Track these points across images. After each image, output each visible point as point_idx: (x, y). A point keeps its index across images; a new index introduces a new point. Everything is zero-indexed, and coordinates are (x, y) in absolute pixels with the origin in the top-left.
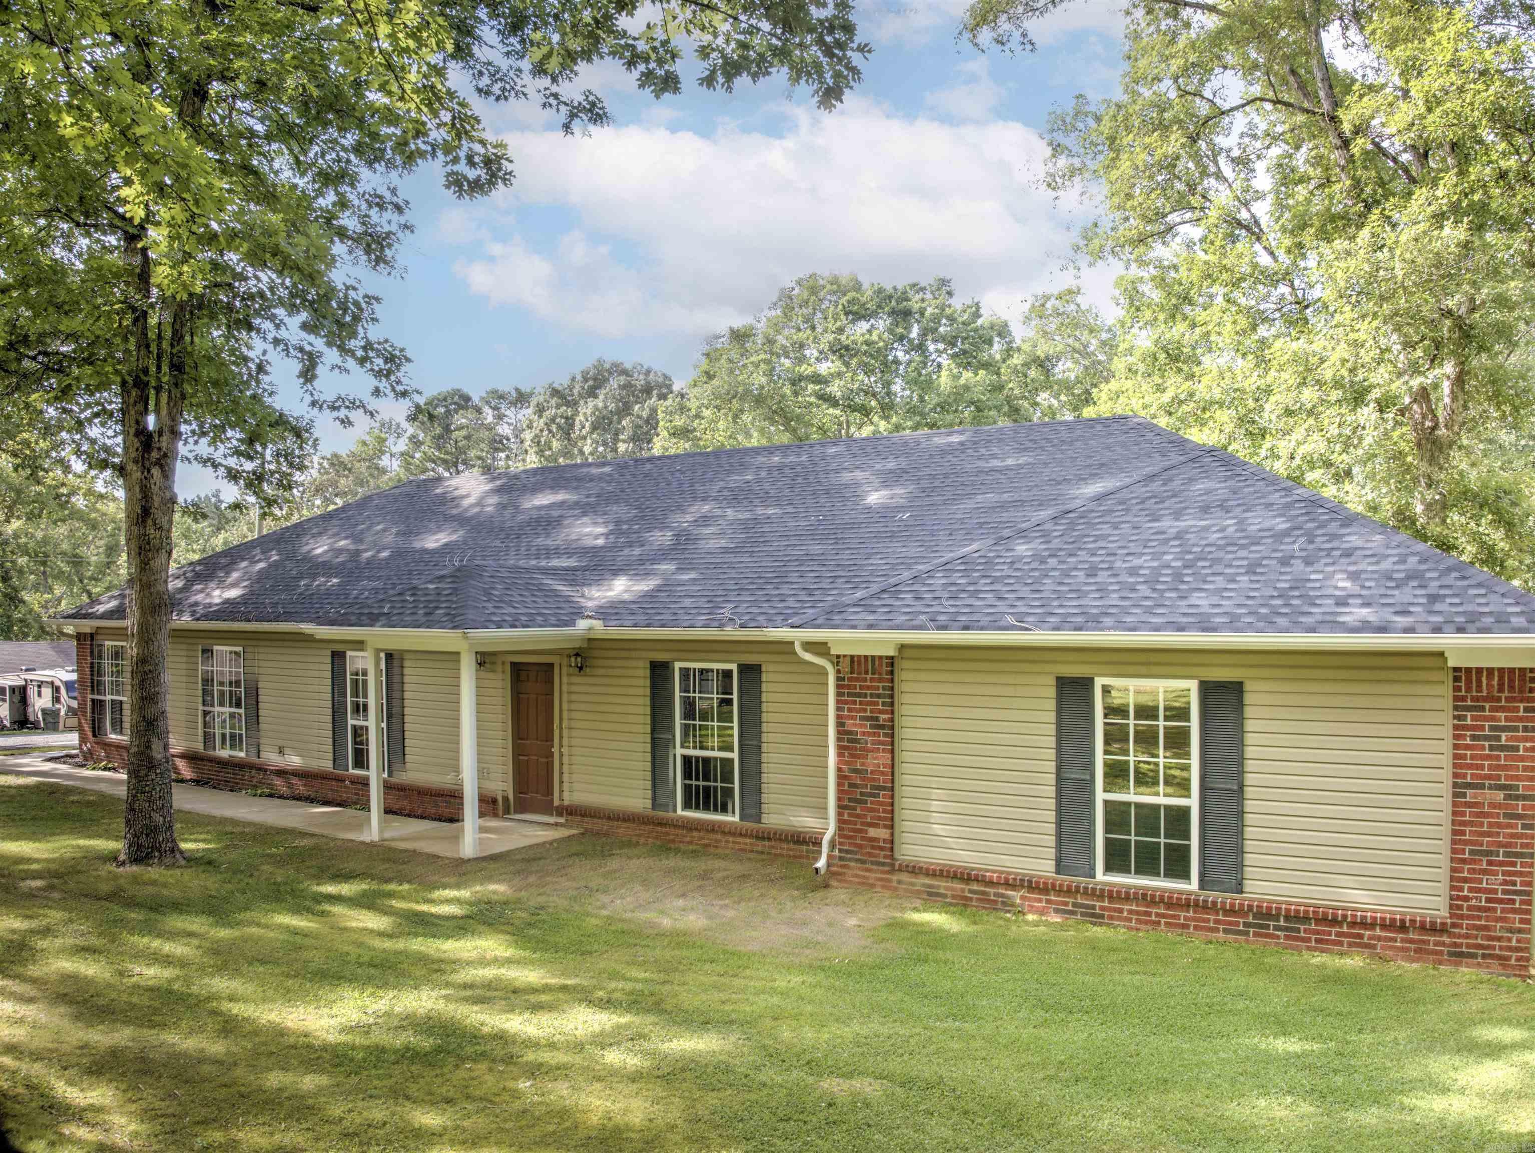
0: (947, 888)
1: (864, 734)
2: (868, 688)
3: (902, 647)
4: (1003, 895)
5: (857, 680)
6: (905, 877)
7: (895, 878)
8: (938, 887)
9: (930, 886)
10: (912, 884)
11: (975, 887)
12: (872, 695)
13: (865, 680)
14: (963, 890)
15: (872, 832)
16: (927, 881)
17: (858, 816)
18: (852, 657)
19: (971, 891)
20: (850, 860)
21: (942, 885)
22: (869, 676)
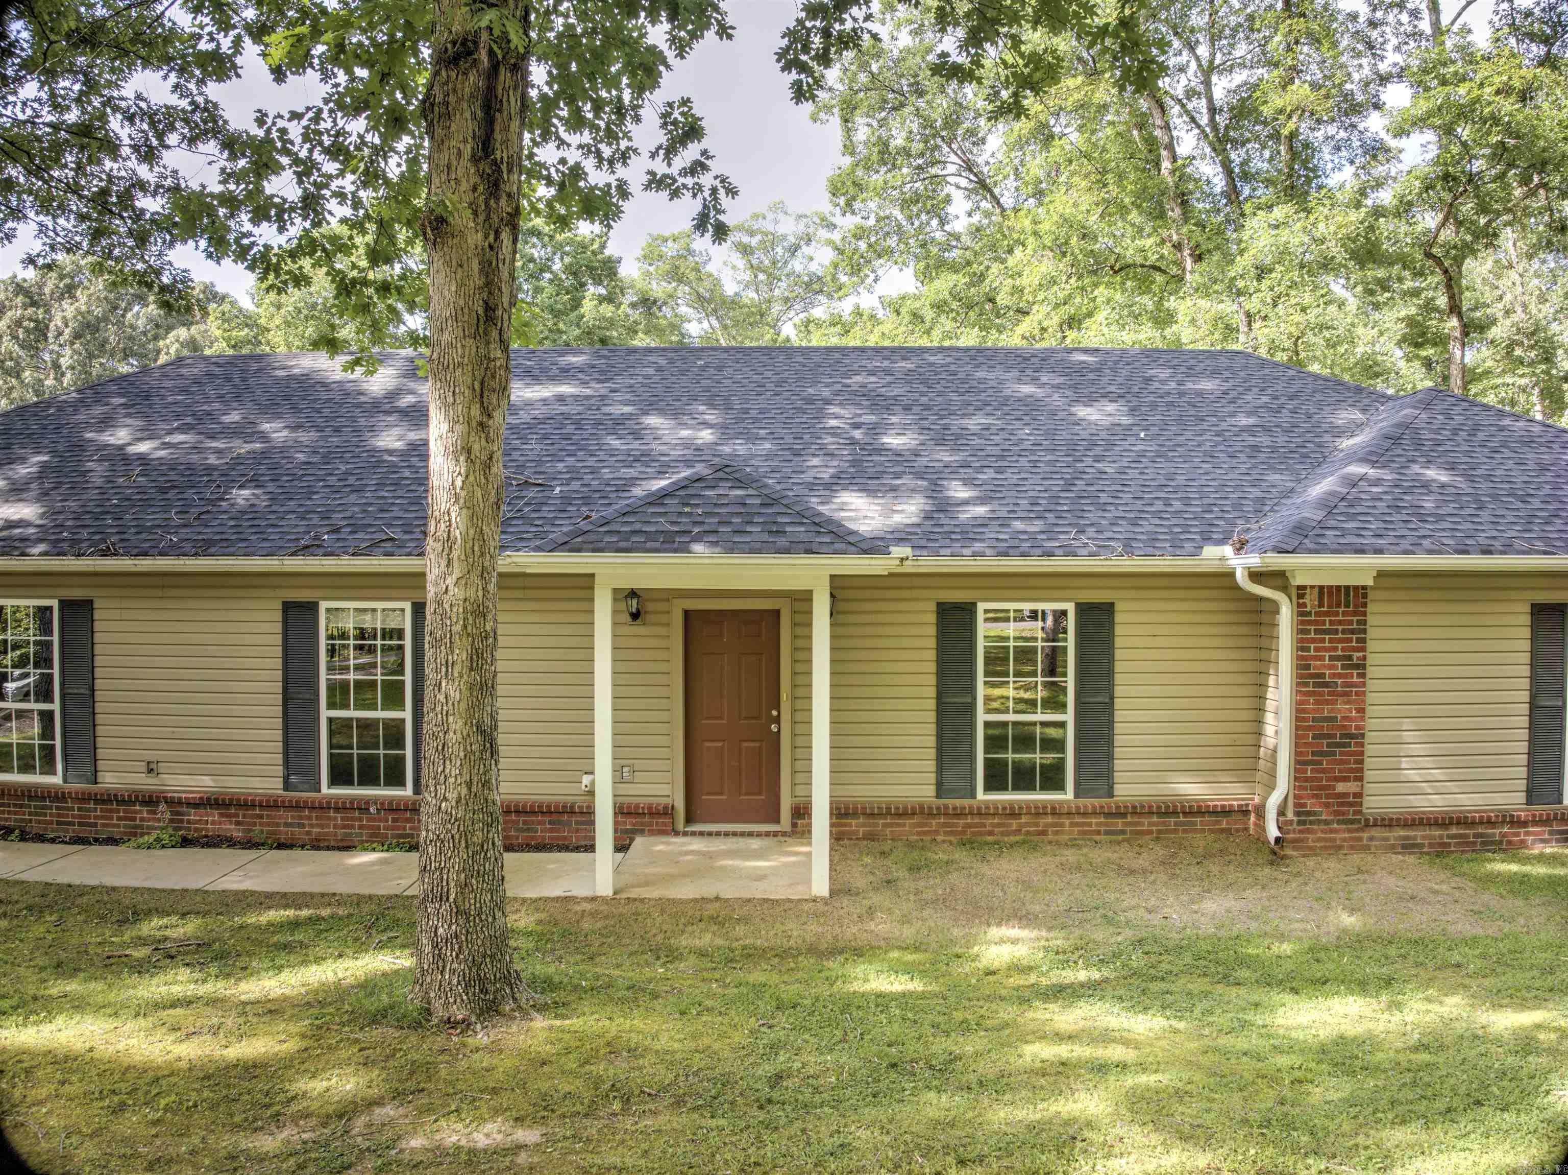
0: (1423, 837)
1: (1334, 675)
2: (1340, 623)
3: (1381, 575)
4: (1481, 835)
5: (1327, 614)
6: (1376, 833)
7: (1365, 835)
8: (1415, 838)
9: (1407, 838)
10: (1386, 839)
11: (1454, 831)
12: (1344, 631)
13: (1337, 614)
14: (1441, 837)
15: (1341, 787)
16: (1402, 833)
17: (1323, 771)
18: (1321, 588)
19: (1449, 837)
20: (1311, 823)
21: (1418, 834)
22: (1341, 610)
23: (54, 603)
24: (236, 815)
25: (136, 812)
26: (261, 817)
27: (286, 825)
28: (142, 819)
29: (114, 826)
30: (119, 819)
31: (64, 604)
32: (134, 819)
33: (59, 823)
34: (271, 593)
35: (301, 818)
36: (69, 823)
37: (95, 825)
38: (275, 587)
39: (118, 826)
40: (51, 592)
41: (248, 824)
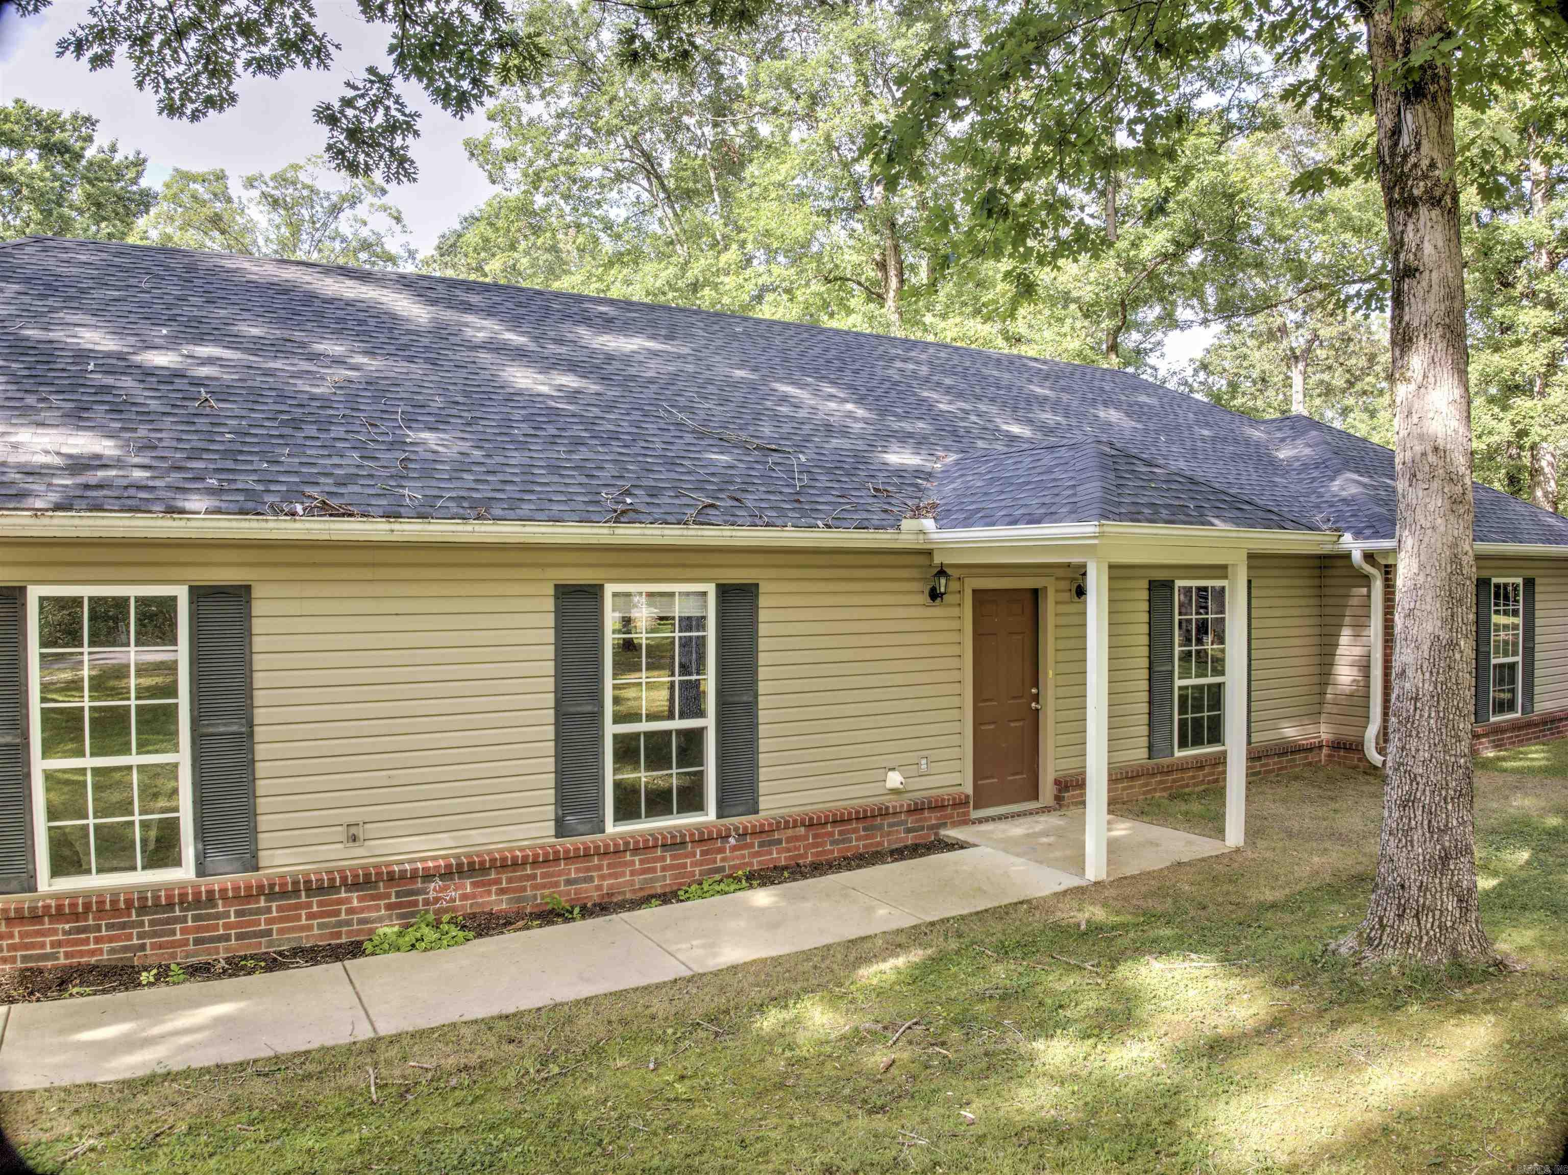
23: (181, 593)
24: (497, 882)
25: (340, 902)
26: (534, 877)
27: (569, 882)
28: (350, 911)
29: (302, 928)
30: (310, 916)
31: (198, 594)
32: (337, 913)
33: (197, 942)
34: (536, 573)
35: (588, 869)
36: (220, 939)
37: (269, 933)
38: (544, 566)
39: (309, 928)
40: (174, 573)
41: (515, 890)
